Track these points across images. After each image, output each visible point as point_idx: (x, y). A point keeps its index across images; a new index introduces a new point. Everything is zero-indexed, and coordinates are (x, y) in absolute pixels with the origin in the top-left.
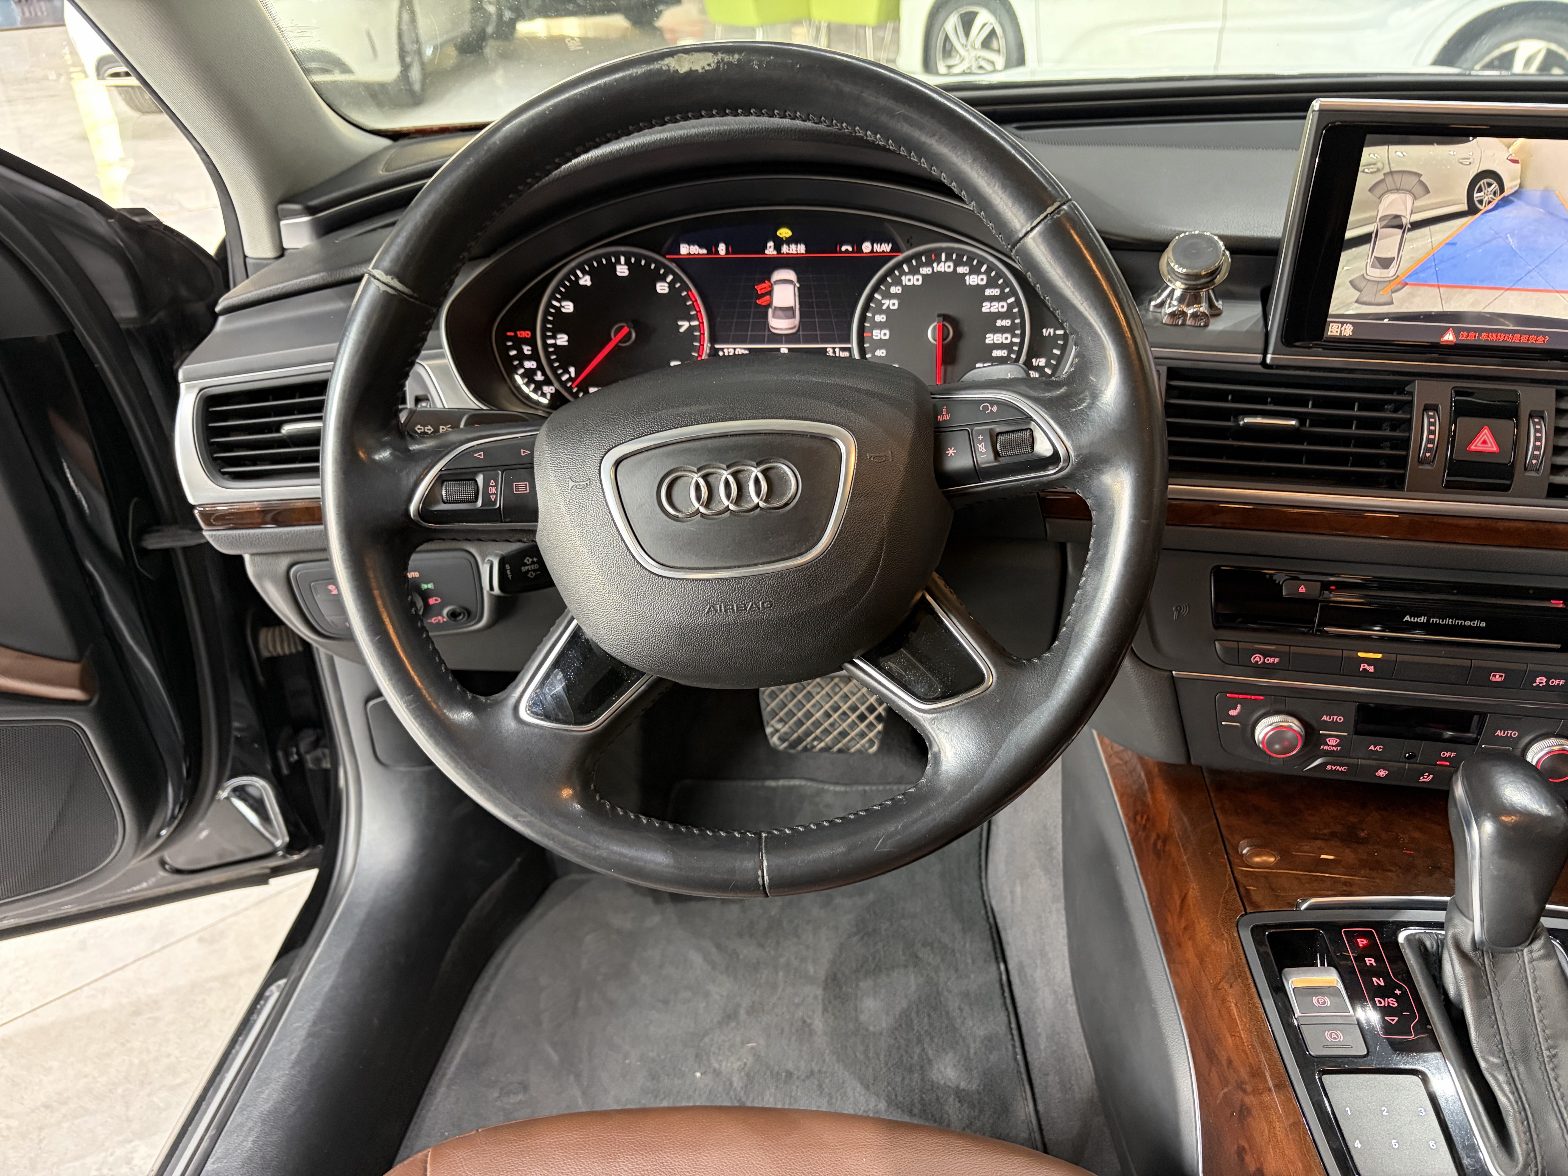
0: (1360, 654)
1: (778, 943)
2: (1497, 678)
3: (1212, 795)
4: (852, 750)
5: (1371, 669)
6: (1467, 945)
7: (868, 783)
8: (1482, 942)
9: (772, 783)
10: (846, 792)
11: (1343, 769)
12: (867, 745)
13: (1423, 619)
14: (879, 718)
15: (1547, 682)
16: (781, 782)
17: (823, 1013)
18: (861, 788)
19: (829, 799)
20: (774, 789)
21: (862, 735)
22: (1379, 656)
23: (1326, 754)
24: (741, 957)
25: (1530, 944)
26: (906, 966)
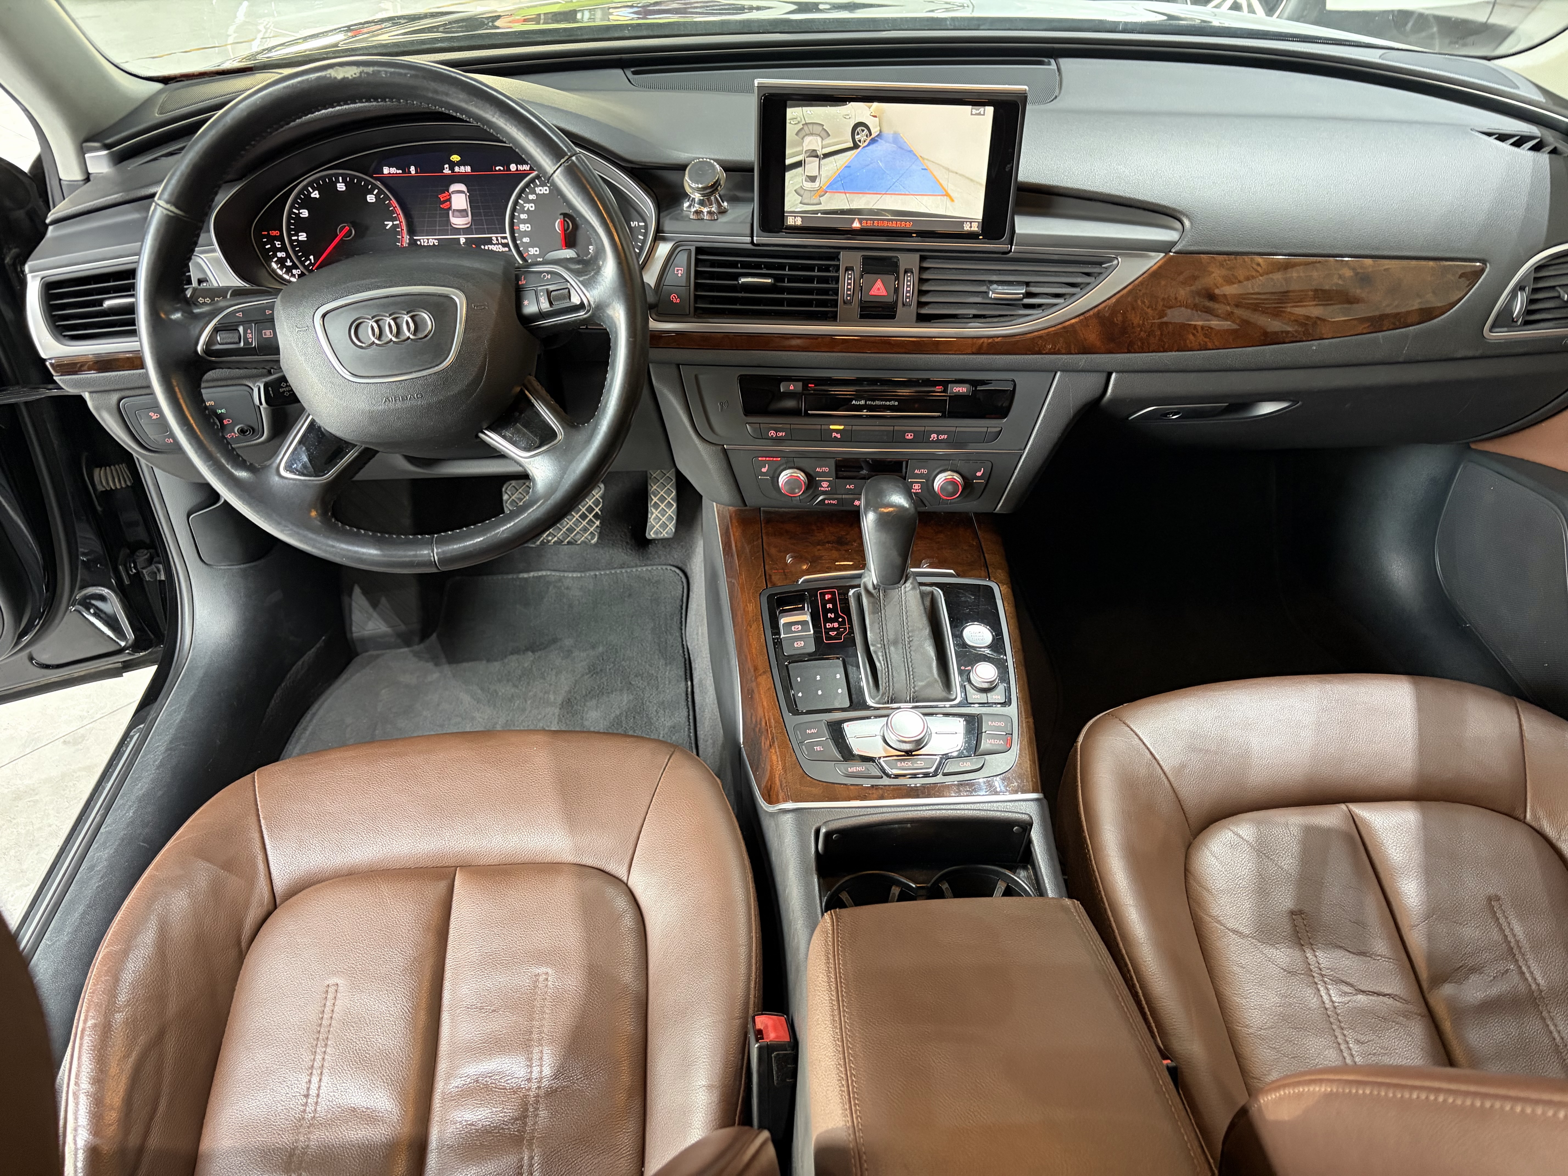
0: (832, 427)
1: (528, 683)
2: (909, 436)
3: (763, 525)
4: (579, 542)
5: (839, 436)
6: (870, 587)
7: (599, 570)
8: (878, 585)
9: (525, 575)
10: (581, 577)
11: (835, 502)
12: (589, 537)
13: (863, 402)
14: (596, 516)
15: (937, 437)
16: (532, 574)
17: (558, 723)
18: (592, 573)
19: (567, 583)
20: (526, 579)
21: (585, 530)
22: (842, 427)
23: (824, 493)
24: (500, 694)
25: (905, 583)
26: (621, 690)
